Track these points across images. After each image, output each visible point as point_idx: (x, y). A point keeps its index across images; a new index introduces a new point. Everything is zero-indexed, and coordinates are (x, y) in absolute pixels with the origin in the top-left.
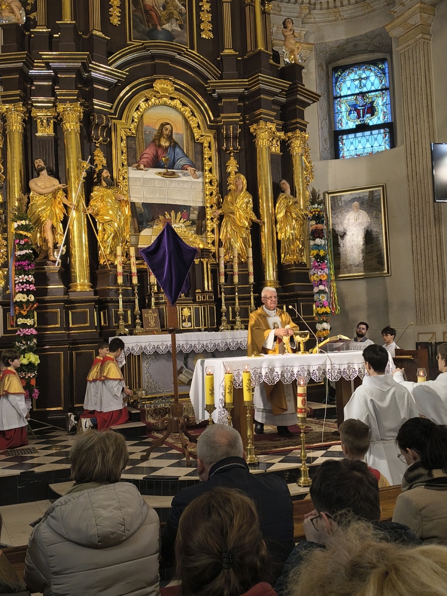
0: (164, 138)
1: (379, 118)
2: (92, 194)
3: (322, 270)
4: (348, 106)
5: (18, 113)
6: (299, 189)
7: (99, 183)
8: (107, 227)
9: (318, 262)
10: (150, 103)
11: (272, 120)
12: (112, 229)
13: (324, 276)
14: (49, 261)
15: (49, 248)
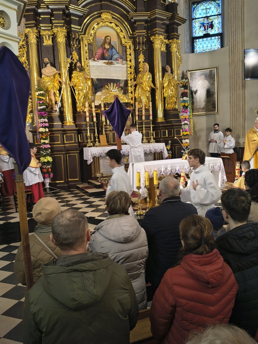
0: (107, 44)
1: (215, 31)
2: (72, 75)
3: (186, 113)
4: (199, 24)
5: (34, 33)
6: (175, 70)
7: (75, 69)
8: (80, 92)
9: (184, 109)
10: (100, 26)
11: (162, 34)
12: (83, 93)
13: (187, 116)
14: (53, 110)
15: (53, 104)
